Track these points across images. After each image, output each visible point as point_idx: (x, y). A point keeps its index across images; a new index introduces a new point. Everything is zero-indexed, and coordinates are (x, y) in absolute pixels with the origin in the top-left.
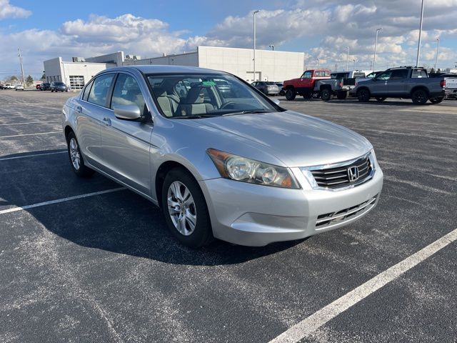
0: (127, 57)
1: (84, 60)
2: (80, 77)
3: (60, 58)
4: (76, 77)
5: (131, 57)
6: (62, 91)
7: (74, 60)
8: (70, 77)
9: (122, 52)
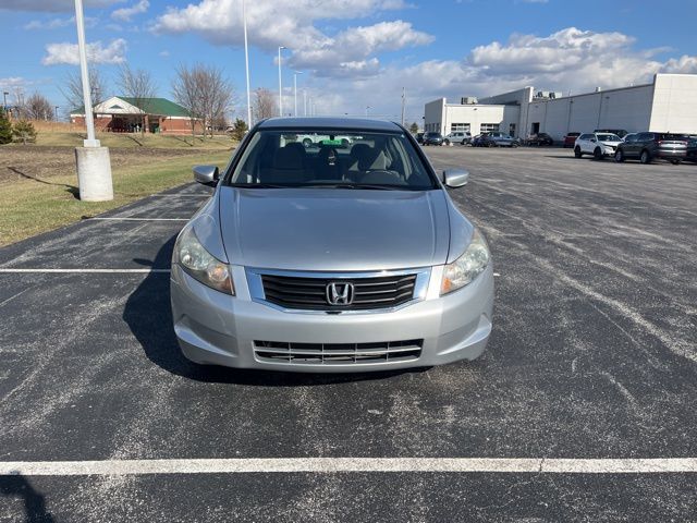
0: (540, 94)
1: (475, 101)
2: (466, 125)
3: (444, 100)
4: (460, 125)
5: (546, 94)
6: (436, 144)
7: (464, 101)
8: (453, 125)
9: (532, 88)
